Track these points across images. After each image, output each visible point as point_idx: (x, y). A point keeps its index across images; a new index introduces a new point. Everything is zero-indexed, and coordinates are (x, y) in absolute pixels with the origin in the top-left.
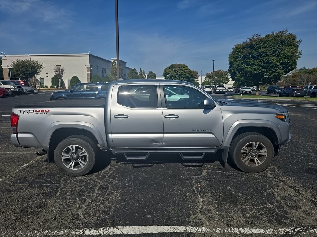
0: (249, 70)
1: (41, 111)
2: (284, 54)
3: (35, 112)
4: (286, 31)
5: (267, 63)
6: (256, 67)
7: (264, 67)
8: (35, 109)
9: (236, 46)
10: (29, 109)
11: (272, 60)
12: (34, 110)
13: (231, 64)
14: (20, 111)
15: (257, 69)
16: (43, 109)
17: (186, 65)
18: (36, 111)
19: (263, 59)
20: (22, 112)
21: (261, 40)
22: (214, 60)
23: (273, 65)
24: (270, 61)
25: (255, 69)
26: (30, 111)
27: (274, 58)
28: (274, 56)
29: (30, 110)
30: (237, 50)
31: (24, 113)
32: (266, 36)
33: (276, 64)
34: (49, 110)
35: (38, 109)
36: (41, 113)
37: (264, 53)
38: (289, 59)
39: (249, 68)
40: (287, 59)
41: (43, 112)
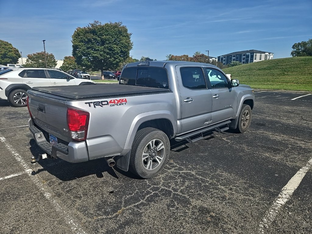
0: (96, 55)
1: (116, 102)
2: (122, 44)
3: (110, 104)
4: (121, 23)
5: (110, 50)
6: (102, 53)
7: (108, 54)
8: (109, 100)
9: (77, 29)
10: (100, 100)
11: (114, 47)
12: (107, 101)
13: (75, 47)
14: (88, 104)
15: (102, 55)
16: (118, 99)
17: (9, 43)
18: (111, 102)
19: (106, 45)
20: (92, 105)
21: (102, 28)
22: (44, 41)
23: (115, 53)
24: (113, 48)
25: (101, 55)
26: (104, 103)
27: (115, 46)
28: (115, 44)
29: (102, 102)
30: (80, 34)
31: (95, 107)
32: (106, 25)
33: (117, 52)
34: (126, 99)
35: (113, 99)
36: (119, 105)
37: (107, 40)
38: (127, 49)
39: (96, 53)
40: (125, 48)
41: (119, 103)
